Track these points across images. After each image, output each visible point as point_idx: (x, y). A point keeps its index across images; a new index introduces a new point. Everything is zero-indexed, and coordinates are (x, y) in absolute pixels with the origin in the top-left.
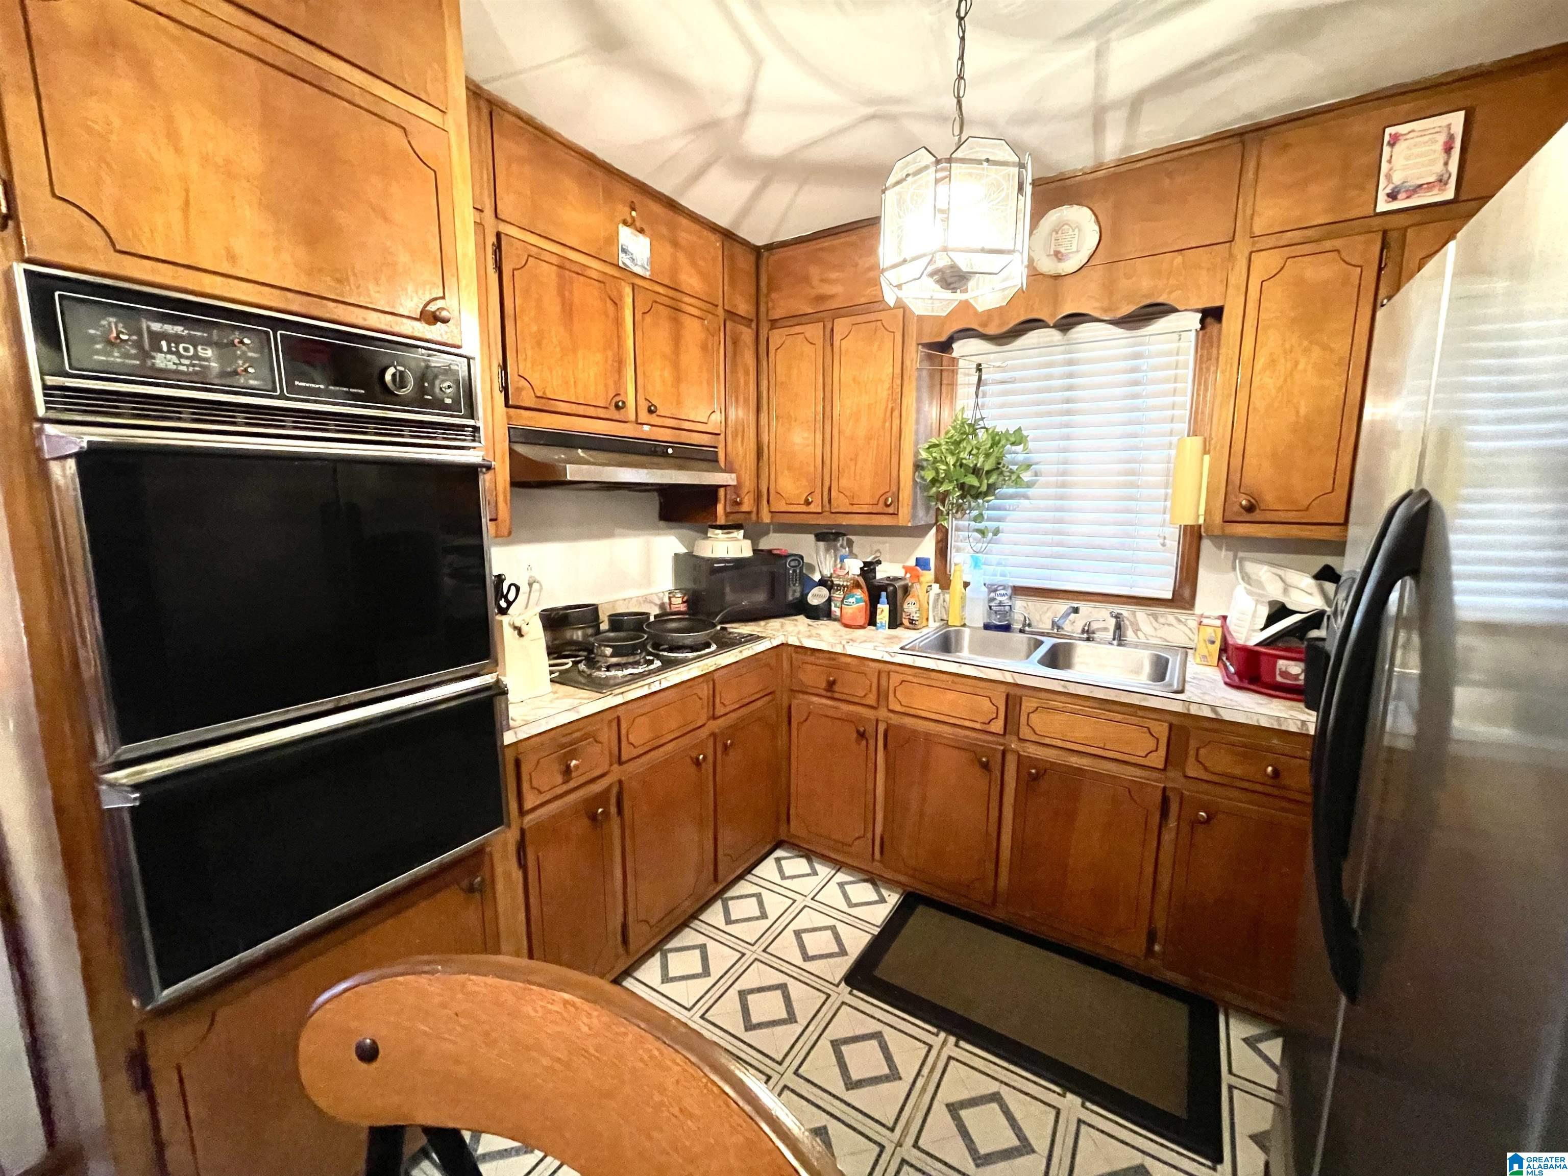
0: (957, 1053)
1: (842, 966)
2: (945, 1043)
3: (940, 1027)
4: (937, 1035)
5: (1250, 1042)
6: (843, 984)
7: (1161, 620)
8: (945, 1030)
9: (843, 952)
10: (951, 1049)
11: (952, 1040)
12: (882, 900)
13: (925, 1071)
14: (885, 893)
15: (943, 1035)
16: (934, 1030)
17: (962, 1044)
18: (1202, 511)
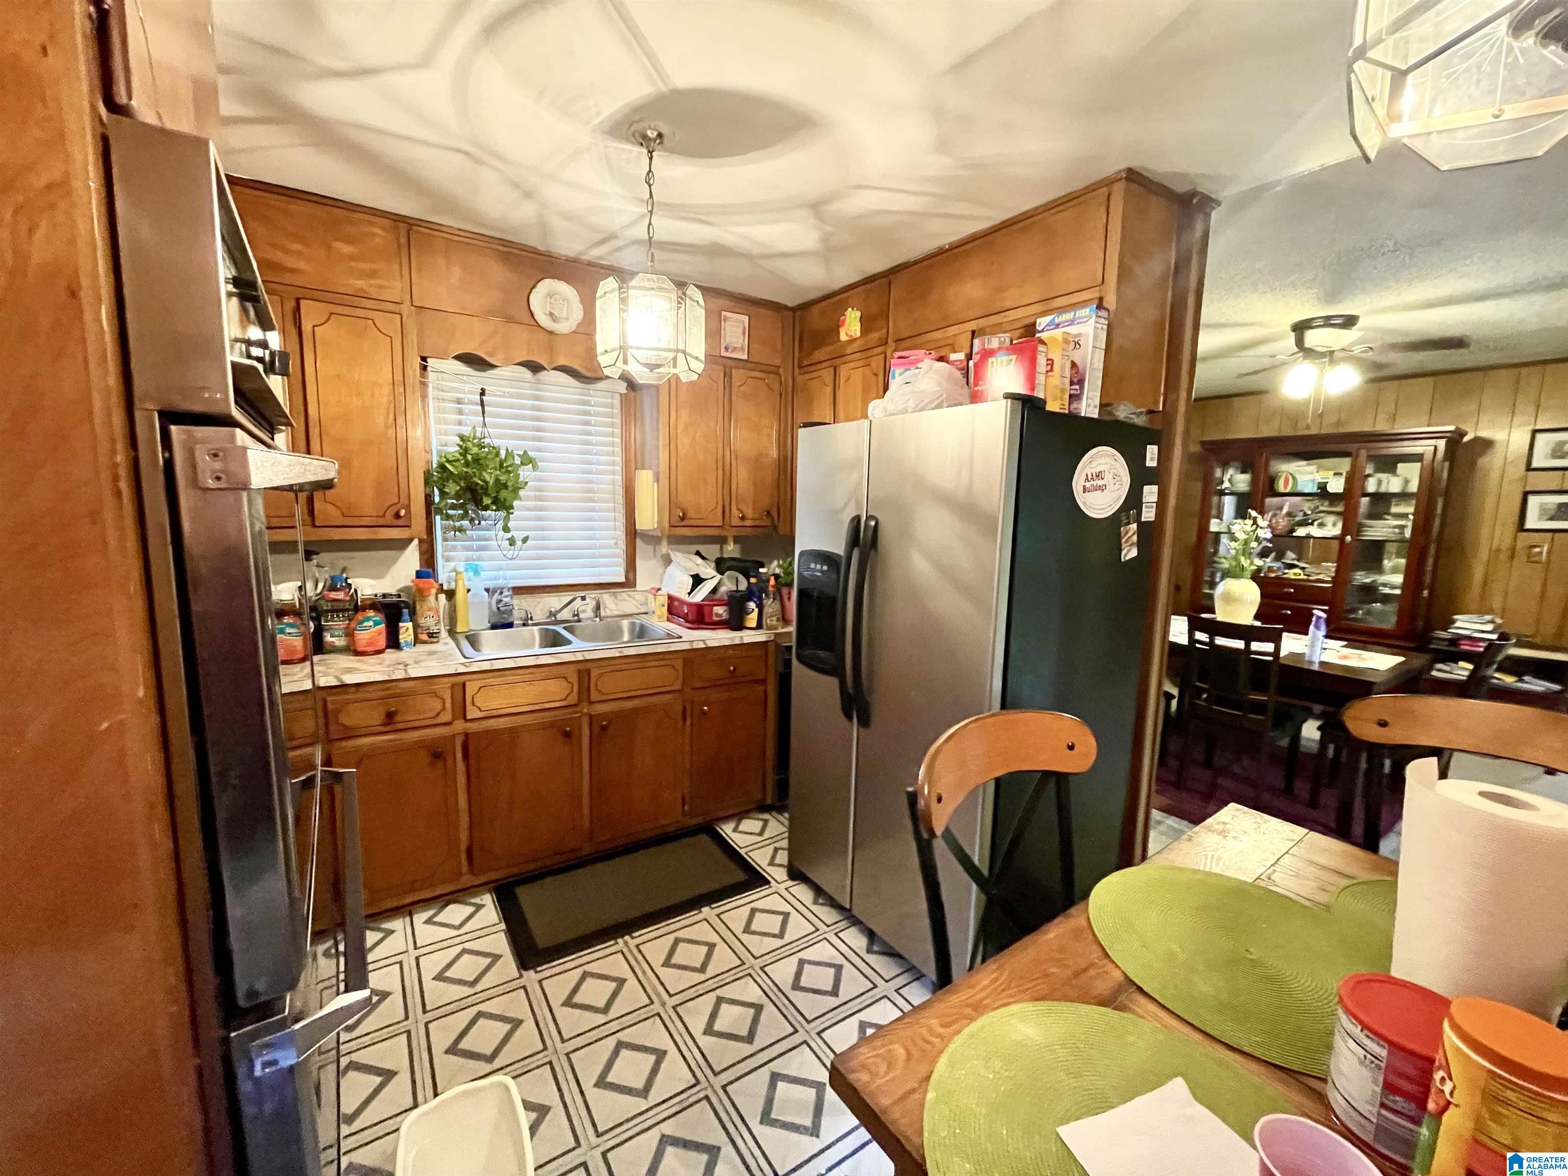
0: (638, 941)
1: (508, 964)
2: (626, 943)
3: (615, 938)
4: (617, 943)
5: (735, 830)
6: (524, 973)
7: (619, 598)
8: (618, 937)
9: (496, 958)
10: (632, 943)
11: (627, 938)
12: (479, 907)
13: (633, 963)
14: (477, 900)
15: (620, 941)
16: (612, 942)
17: (634, 935)
18: (656, 520)
